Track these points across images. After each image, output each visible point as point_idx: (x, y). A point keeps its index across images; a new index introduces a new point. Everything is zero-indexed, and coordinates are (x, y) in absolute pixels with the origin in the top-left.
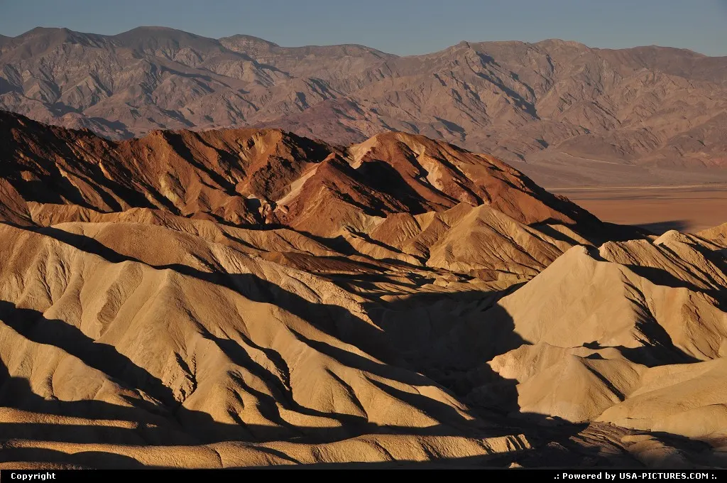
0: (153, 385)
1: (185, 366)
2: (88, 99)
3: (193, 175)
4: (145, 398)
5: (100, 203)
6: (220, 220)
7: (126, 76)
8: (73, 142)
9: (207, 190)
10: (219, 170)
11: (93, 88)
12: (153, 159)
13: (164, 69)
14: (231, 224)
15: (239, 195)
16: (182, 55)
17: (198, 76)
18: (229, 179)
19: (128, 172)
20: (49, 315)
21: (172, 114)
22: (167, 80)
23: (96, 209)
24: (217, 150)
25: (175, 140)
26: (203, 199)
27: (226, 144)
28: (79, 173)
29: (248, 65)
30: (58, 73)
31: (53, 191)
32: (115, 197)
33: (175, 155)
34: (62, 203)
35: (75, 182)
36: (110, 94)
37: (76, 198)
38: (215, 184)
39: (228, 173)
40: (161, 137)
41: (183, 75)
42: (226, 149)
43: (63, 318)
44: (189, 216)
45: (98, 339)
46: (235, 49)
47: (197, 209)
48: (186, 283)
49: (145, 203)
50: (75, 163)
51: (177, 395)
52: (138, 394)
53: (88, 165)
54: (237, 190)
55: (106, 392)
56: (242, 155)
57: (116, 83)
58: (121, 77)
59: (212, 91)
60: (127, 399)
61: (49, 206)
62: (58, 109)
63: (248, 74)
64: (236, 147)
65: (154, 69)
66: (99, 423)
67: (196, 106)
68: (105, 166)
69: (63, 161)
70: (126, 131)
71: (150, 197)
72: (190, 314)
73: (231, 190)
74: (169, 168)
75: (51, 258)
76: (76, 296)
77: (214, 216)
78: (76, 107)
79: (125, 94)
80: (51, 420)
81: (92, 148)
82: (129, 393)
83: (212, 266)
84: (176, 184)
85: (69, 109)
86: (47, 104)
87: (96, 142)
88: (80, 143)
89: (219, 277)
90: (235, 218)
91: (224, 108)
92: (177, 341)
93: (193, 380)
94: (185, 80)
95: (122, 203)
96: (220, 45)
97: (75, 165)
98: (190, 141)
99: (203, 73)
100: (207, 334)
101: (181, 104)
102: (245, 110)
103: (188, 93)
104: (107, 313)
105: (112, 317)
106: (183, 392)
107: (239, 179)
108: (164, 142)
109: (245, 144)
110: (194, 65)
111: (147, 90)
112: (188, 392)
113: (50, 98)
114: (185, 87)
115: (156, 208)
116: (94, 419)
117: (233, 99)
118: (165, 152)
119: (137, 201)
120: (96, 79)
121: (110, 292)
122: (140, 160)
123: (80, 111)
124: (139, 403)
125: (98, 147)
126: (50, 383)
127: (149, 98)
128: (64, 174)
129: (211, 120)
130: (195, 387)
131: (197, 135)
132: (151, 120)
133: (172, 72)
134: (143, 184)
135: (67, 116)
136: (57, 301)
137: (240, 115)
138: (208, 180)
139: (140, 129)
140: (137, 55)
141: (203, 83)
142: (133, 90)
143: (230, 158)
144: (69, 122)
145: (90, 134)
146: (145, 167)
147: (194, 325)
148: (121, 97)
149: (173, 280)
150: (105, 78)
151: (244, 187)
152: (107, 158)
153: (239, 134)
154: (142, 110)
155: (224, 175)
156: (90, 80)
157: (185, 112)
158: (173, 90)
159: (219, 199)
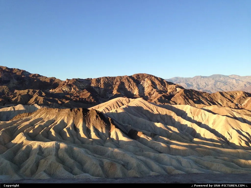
0: (223, 137)
1: (229, 134)
2: (204, 87)
3: (225, 99)
4: (222, 139)
5: (208, 104)
6: (230, 107)
7: (211, 83)
8: (203, 94)
9: (228, 102)
10: (230, 98)
11: (205, 85)
12: (217, 97)
13: (218, 81)
14: (232, 108)
15: (234, 103)
16: (221, 79)
17: (224, 82)
18: (232, 100)
19: (212, 99)
20: (203, 123)
21: (219, 89)
22: (219, 83)
23: (207, 105)
24: (230, 95)
25: (221, 93)
26: (227, 104)
27: (231, 94)
28: (204, 99)
29: (234, 80)
30: (199, 83)
31: (199, 102)
32: (210, 103)
33: (221, 96)
34: (201, 104)
35: (203, 101)
36: (208, 86)
37: (203, 103)
38: (229, 101)
39: (232, 99)
40: (219, 93)
41: (222, 82)
42: (231, 95)
43: (205, 124)
44: (224, 107)
45: (212, 128)
46: (232, 77)
47: (226, 105)
48: (229, 119)
49: (216, 104)
50: (203, 97)
51: (228, 139)
52: (220, 138)
53: (205, 98)
54: (234, 102)
55: (214, 138)
56: (234, 96)
57: (209, 84)
58: (210, 83)
59: (227, 85)
60: (218, 139)
61: (199, 105)
62: (199, 89)
63: (234, 81)
64: (233, 94)
65: (216, 81)
66: (214, 143)
67: (224, 87)
68: (208, 98)
69: (201, 97)
70: (211, 92)
71: (217, 103)
72: (230, 125)
73: (232, 102)
74: (220, 98)
75: (203, 113)
76: (208, 120)
77: (229, 107)
78: (202, 88)
79: (211, 86)
80: (205, 141)
81: (206, 95)
82: (219, 138)
83: (233, 116)
84: (222, 101)
85: (201, 89)
86: (197, 88)
87: (207, 94)
88: (204, 94)
89: (235, 118)
90: (233, 107)
91: (230, 88)
92: (227, 129)
93: (231, 137)
94: (222, 83)
95: (212, 104)
96: (229, 77)
97: (203, 98)
98: (224, 93)
99: (225, 82)
100: (233, 129)
101: (221, 87)
102: (233, 88)
103: (222, 85)
104: (213, 123)
105: (214, 124)
106: (229, 139)
107: (234, 100)
108: (219, 94)
109: (235, 94)
110: (224, 80)
111: (215, 85)
112: (230, 139)
113: (198, 87)
114: (222, 84)
115: (218, 105)
116: (213, 142)
117: (231, 86)
118: (220, 95)
119: (214, 104)
120: (206, 83)
121: (214, 120)
122: (215, 97)
123: (203, 89)
124: (221, 140)
125: (207, 95)
126: (204, 135)
127: (215, 86)
128: (201, 99)
129: (227, 90)
130: (232, 138)
131: (226, 92)
132: (215, 90)
133: (219, 82)
134: (215, 101)
135: (201, 90)
136: (204, 121)
137: (233, 89)
138: (228, 100)
139: (213, 92)
140: (213, 79)
141: (225, 83)
142: (212, 85)
143: (232, 96)
144: (201, 91)
145: (205, 92)
146: (216, 98)
147: (231, 127)
148: (210, 86)
149: (226, 118)
150: (207, 83)
151: (235, 102)
152: (209, 96)
153: (234, 92)
154: (214, 88)
155: (231, 99)
156: (205, 84)
157: (222, 88)
158: (220, 85)
159: (230, 104)
